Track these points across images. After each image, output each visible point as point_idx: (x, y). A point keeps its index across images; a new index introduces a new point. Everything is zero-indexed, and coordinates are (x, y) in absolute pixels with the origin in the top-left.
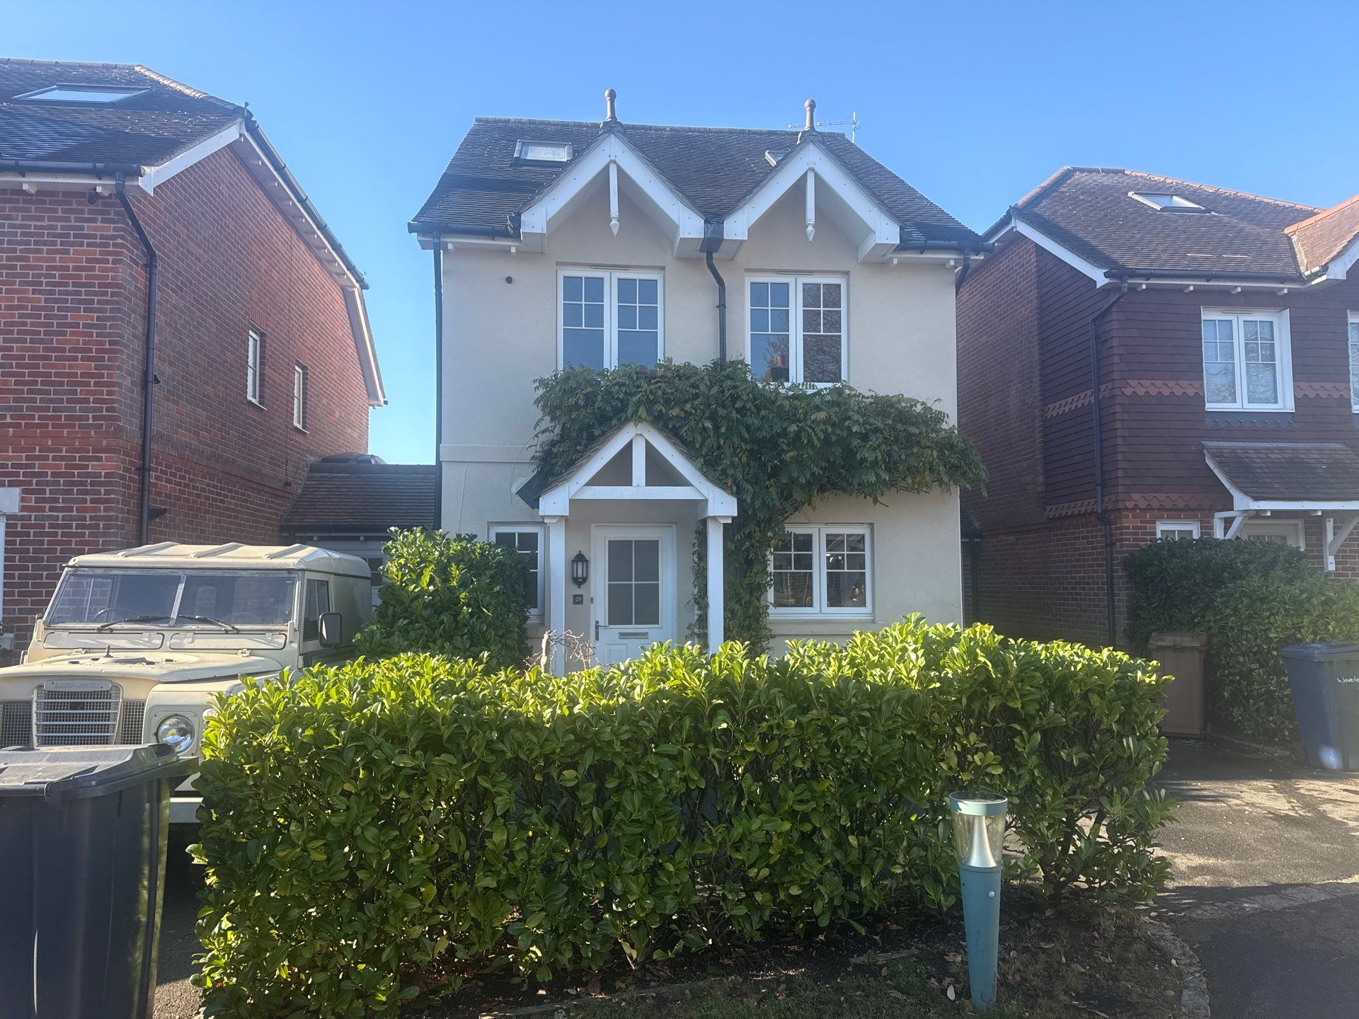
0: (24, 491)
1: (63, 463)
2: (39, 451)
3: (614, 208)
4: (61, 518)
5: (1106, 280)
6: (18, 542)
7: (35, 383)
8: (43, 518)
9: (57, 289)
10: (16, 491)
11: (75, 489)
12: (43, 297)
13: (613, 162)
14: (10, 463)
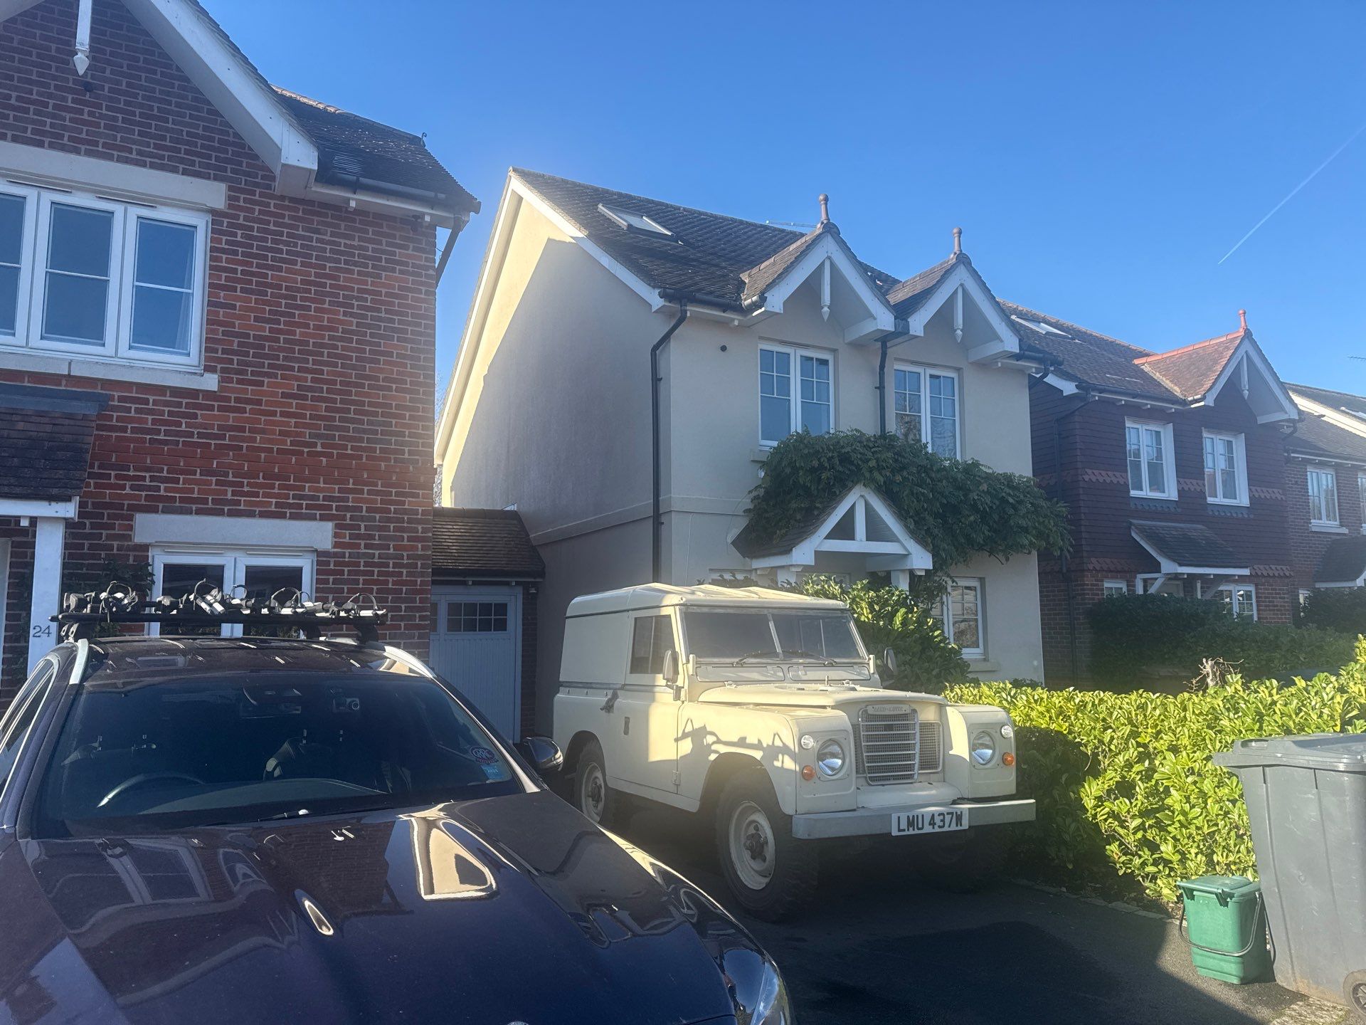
0: (337, 526)
1: (379, 498)
2: (353, 484)
3: (826, 297)
4: (377, 556)
5: (1076, 391)
6: (331, 581)
7: (348, 411)
8: (359, 555)
9: (369, 314)
10: (329, 526)
11: (392, 525)
12: (355, 321)
13: (829, 258)
14: (321, 495)
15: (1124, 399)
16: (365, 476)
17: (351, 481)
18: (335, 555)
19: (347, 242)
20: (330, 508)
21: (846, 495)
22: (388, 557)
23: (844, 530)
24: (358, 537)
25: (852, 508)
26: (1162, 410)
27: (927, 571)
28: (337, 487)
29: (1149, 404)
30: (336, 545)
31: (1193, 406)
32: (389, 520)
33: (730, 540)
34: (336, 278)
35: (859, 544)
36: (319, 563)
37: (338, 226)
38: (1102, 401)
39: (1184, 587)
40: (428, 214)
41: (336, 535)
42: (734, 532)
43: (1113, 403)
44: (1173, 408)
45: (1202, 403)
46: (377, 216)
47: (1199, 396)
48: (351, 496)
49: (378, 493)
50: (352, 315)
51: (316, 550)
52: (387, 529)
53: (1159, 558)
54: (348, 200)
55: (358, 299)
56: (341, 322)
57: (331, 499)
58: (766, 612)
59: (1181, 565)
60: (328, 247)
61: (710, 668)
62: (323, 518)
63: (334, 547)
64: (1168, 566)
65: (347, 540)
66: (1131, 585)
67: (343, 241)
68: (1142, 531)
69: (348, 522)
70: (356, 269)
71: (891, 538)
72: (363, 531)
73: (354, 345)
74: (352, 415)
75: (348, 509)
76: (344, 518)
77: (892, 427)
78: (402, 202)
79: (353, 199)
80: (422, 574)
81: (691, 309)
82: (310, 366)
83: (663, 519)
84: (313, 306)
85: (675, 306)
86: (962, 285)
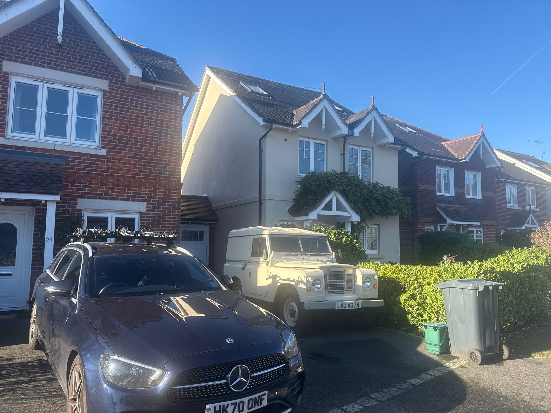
0: (148, 204)
1: (162, 194)
2: (153, 189)
3: (324, 122)
4: (161, 214)
5: (417, 155)
6: (145, 223)
7: (152, 163)
8: (155, 214)
9: (159, 128)
10: (145, 204)
11: (167, 204)
12: (154, 130)
13: (325, 107)
14: (142, 193)
15: (435, 158)
16: (158, 186)
17: (153, 188)
18: (147, 214)
19: (152, 102)
20: (145, 197)
21: (329, 194)
22: (165, 215)
23: (328, 207)
24: (155, 208)
25: (331, 200)
26: (450, 163)
27: (358, 222)
28: (147, 190)
29: (445, 160)
30: (147, 210)
31: (461, 161)
32: (166, 202)
33: (287, 210)
34: (148, 115)
35: (334, 212)
36: (141, 217)
37: (148, 96)
38: (427, 159)
39: (456, 229)
40: (181, 92)
41: (147, 207)
42: (289, 207)
43: (431, 159)
44: (454, 162)
45: (465, 160)
46: (162, 92)
47: (463, 158)
48: (152, 193)
49: (162, 192)
50: (153, 128)
51: (140, 212)
52: (165, 205)
53: (446, 218)
54: (152, 87)
55: (155, 122)
56: (149, 131)
57: (146, 194)
58: (298, 237)
59: (454, 221)
60: (145, 104)
61: (278, 255)
62: (143, 201)
63: (147, 211)
64: (449, 221)
65: (151, 209)
66: (436, 228)
67: (150, 101)
68: (440, 208)
69: (152, 202)
70: (155, 112)
71: (344, 210)
72: (157, 206)
73: (154, 139)
74: (153, 164)
75: (152, 198)
76: (150, 201)
77: (347, 169)
78: (171, 88)
79: (154, 87)
80: (178, 221)
81: (274, 126)
82: (138, 146)
83: (263, 202)
84: (139, 125)
85: (269, 124)
86: (374, 117)
